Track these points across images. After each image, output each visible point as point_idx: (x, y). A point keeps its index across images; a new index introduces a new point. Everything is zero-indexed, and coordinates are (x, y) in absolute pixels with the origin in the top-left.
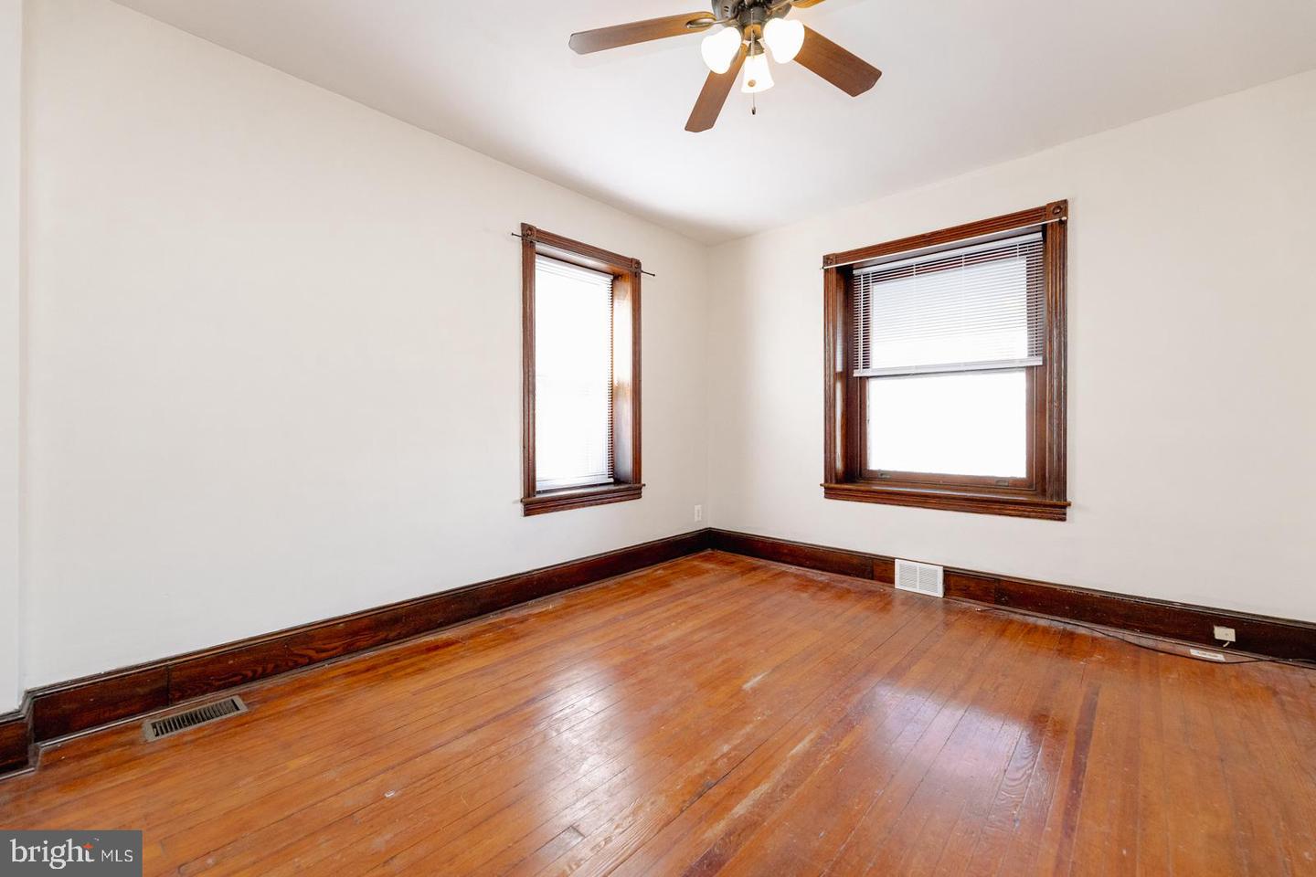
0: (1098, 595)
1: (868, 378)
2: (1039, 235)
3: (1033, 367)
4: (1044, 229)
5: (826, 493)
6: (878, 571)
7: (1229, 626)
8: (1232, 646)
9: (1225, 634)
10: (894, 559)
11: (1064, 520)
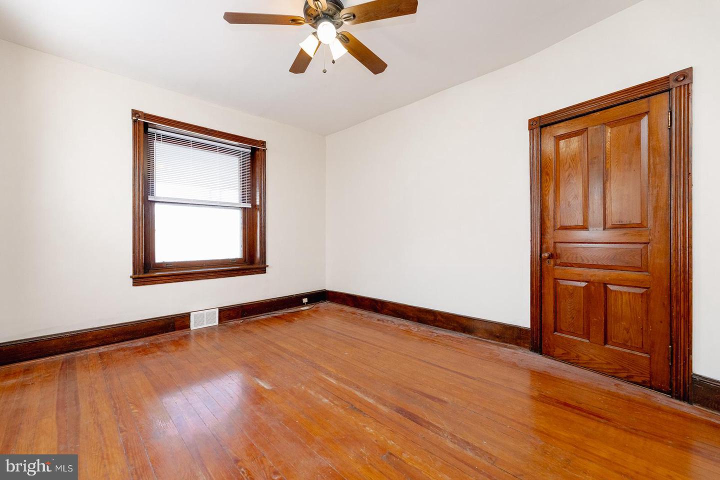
0: (275, 300)
1: (155, 202)
2: (250, 151)
3: (246, 208)
4: (252, 149)
5: (133, 283)
6: (177, 323)
7: (306, 298)
8: (307, 303)
9: (305, 300)
10: (190, 313)
11: (265, 273)
